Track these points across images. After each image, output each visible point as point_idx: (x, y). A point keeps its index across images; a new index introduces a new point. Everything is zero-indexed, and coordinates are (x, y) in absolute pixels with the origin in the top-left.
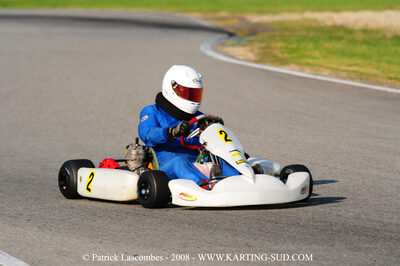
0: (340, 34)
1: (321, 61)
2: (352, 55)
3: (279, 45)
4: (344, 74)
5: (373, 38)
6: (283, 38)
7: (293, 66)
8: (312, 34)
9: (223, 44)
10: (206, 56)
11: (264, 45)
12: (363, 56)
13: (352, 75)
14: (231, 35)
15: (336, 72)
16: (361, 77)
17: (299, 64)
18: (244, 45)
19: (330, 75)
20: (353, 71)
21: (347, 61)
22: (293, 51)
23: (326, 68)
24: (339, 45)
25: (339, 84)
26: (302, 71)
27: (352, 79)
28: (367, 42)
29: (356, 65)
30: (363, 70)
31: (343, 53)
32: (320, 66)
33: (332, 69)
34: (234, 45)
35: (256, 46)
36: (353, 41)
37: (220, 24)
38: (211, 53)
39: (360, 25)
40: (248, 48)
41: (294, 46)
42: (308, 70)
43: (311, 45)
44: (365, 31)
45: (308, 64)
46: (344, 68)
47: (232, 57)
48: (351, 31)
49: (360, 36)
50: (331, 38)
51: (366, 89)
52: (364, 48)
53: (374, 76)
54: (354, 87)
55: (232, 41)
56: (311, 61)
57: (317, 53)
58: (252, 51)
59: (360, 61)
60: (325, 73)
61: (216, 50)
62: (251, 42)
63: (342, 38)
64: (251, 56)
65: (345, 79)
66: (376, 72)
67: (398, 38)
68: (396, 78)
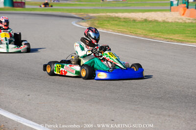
0: (117, 19)
1: (109, 27)
2: (119, 25)
3: (97, 22)
5: (126, 20)
6: (98, 20)
7: (100, 29)
8: (108, 19)
9: (80, 22)
10: (73, 25)
11: (92, 22)
12: (123, 25)
13: (119, 31)
14: (83, 19)
15: (114, 30)
16: (122, 32)
18: (86, 22)
21: (117, 27)
22: (101, 24)
23: (111, 29)
24: (116, 22)
26: (103, 30)
27: (119, 33)
29: (120, 28)
30: (122, 30)
31: (117, 25)
32: (109, 29)
35: (90, 22)
36: (120, 21)
37: (81, 16)
38: (74, 24)
39: (123, 17)
41: (101, 22)
42: (105, 30)
43: (107, 22)
44: (124, 18)
45: (105, 28)
46: (116, 29)
48: (120, 18)
49: (122, 20)
50: (113, 20)
52: (124, 23)
53: (126, 32)
55: (83, 21)
56: (106, 27)
57: (108, 25)
58: (88, 24)
59: (122, 27)
60: (111, 31)
61: (76, 23)
62: (88, 21)
67: (134, 21)
68: (132, 33)
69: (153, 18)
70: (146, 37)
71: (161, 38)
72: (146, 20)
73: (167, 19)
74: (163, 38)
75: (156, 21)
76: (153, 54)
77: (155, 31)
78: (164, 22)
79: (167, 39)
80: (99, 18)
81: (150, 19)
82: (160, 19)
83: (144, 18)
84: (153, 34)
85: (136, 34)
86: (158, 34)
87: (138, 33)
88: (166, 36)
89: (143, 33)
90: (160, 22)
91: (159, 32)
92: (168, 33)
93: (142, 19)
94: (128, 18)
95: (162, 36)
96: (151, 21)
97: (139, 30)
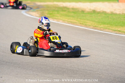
2: (69, 16)
3: (47, 12)
4: (67, 22)
6: (48, 10)
8: (57, 9)
10: (23, 15)
11: (42, 12)
12: (72, 16)
13: (69, 22)
15: (64, 21)
16: (72, 23)
17: (53, 18)
18: (35, 12)
19: (62, 22)
20: (69, 21)
21: (67, 18)
23: (61, 20)
24: (65, 13)
25: (65, 25)
26: (54, 20)
27: (69, 23)
28: (74, 12)
29: (70, 19)
30: (72, 21)
31: (66, 15)
32: (59, 19)
33: (63, 20)
34: (32, 12)
36: (69, 12)
40: (37, 13)
41: (51, 13)
43: (56, 13)
44: (73, 9)
45: (55, 18)
46: (66, 20)
47: (32, 15)
50: (63, 11)
51: (73, 27)
52: (72, 14)
53: (76, 23)
54: (69, 26)
55: (32, 10)
56: (56, 17)
57: (58, 15)
58: (38, 14)
60: (61, 21)
61: (26, 13)
62: (38, 11)
63: (66, 11)
64: (38, 15)
65: (67, 23)
66: (76, 21)
67: (83, 11)
68: (83, 24)
69: (101, 9)
70: (95, 29)
71: (110, 30)
72: (94, 12)
73: (115, 10)
74: (111, 29)
75: (104, 13)
76: (103, 45)
77: (104, 23)
78: (112, 13)
79: (115, 31)
80: (48, 8)
81: (98, 10)
82: (108, 11)
83: (93, 8)
84: (102, 26)
85: (86, 26)
86: (106, 25)
87: (87, 24)
88: (115, 28)
89: (92, 24)
90: (108, 13)
91: (107, 24)
92: (116, 26)
93: (90, 9)
94: (77, 9)
95: (111, 28)
96: (99, 13)
97: (89, 21)
